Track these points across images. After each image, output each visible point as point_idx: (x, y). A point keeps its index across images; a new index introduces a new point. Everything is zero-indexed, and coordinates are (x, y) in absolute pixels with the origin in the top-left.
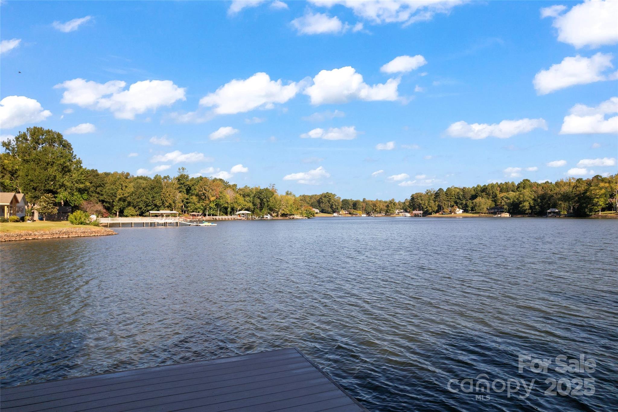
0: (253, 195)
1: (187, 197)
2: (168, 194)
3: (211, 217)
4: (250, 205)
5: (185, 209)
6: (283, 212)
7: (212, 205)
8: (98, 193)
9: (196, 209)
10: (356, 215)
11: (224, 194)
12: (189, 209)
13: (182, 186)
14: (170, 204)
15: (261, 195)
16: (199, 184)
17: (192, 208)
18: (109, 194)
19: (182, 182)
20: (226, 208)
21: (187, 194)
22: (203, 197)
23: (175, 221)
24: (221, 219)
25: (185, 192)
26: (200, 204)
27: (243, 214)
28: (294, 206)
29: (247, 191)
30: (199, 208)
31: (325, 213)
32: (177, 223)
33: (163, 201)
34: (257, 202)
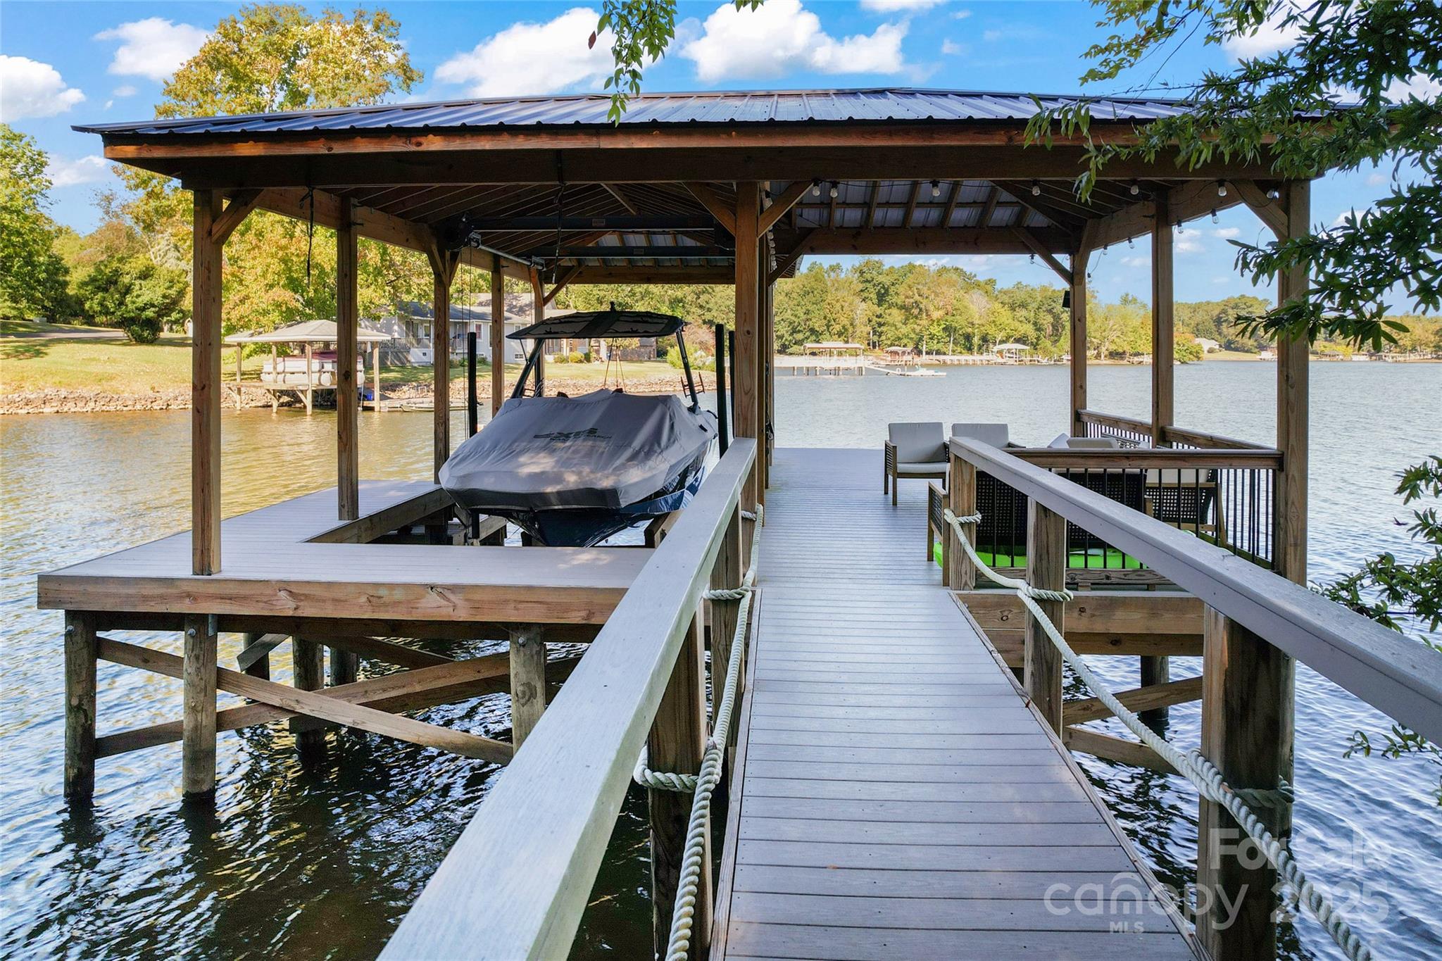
0: (1035, 305)
1: (879, 310)
2: (838, 305)
3: (934, 357)
4: (1028, 329)
5: (876, 338)
6: (1113, 347)
7: (936, 330)
8: (701, 307)
9: (899, 339)
10: (1334, 356)
11: (966, 304)
12: (883, 337)
13: (868, 285)
14: (843, 327)
15: (1054, 305)
16: (906, 281)
17: (889, 335)
18: (723, 308)
19: (868, 276)
20: (968, 337)
21: (879, 305)
22: (916, 311)
23: (857, 366)
24: (956, 363)
25: (876, 301)
26: (909, 326)
27: (1009, 351)
28: (1143, 332)
29: (1021, 296)
30: (907, 336)
31: (1236, 350)
32: (860, 369)
33: (829, 321)
34: (1045, 322)
